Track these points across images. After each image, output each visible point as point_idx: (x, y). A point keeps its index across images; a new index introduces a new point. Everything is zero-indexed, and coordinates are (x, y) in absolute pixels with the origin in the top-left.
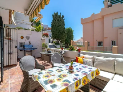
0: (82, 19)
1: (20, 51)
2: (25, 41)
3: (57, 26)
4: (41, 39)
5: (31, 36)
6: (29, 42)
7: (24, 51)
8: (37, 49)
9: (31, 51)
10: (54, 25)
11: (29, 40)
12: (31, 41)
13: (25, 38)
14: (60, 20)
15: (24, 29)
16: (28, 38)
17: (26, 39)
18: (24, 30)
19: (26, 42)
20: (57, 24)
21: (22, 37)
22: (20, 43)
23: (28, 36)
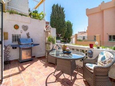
0: (87, 10)
1: (13, 48)
2: (21, 33)
3: (56, 19)
4: (44, 31)
5: (29, 26)
6: (28, 34)
7: (20, 48)
8: (38, 44)
9: (31, 48)
10: (53, 18)
11: (27, 32)
12: (30, 33)
13: (21, 29)
14: (60, 13)
15: (20, 14)
16: (25, 28)
17: (23, 30)
18: (20, 16)
19: (23, 34)
20: (57, 16)
21: (16, 27)
22: (13, 36)
23: (25, 25)
